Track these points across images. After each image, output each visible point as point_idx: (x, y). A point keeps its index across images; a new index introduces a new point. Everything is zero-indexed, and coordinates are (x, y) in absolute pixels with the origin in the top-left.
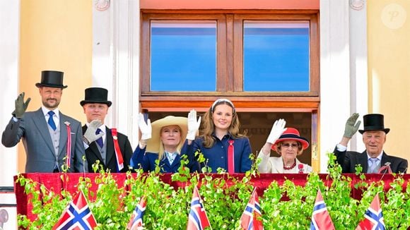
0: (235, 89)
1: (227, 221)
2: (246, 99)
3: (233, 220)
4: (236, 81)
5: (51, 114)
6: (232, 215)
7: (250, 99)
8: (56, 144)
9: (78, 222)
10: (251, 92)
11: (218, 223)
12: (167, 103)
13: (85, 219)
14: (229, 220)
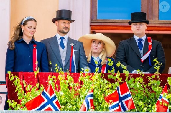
0: (153, 18)
1: (147, 105)
2: (161, 25)
3: (150, 105)
4: (154, 14)
5: (62, 38)
6: (150, 101)
7: (164, 25)
8: (63, 59)
9: (50, 104)
10: (164, 21)
11: (141, 106)
12: (108, 27)
13: (54, 102)
14: (148, 105)
